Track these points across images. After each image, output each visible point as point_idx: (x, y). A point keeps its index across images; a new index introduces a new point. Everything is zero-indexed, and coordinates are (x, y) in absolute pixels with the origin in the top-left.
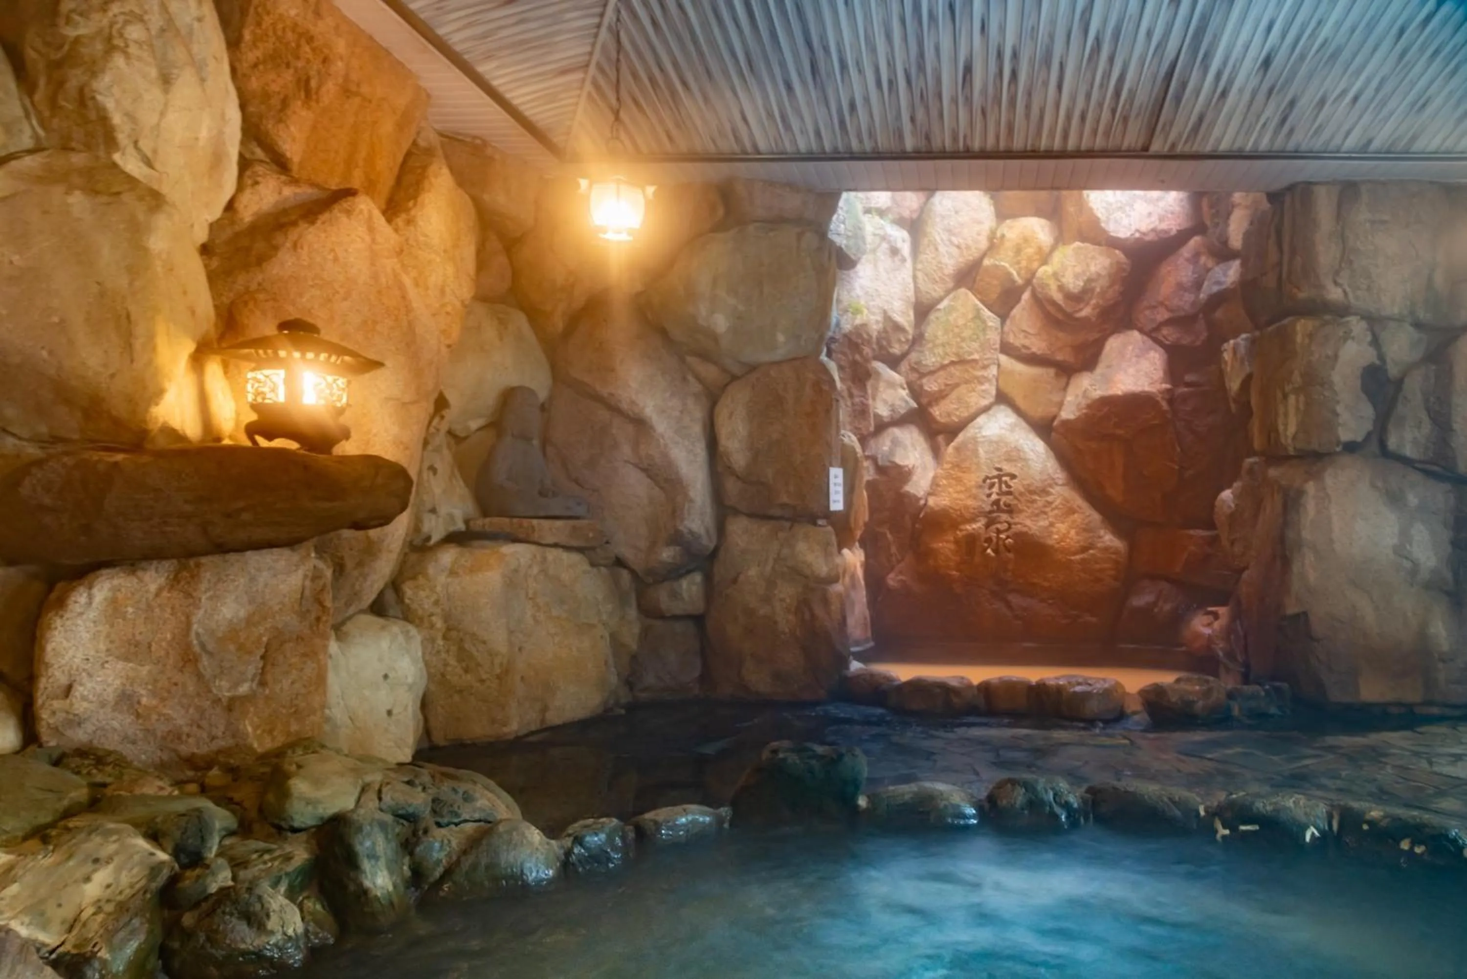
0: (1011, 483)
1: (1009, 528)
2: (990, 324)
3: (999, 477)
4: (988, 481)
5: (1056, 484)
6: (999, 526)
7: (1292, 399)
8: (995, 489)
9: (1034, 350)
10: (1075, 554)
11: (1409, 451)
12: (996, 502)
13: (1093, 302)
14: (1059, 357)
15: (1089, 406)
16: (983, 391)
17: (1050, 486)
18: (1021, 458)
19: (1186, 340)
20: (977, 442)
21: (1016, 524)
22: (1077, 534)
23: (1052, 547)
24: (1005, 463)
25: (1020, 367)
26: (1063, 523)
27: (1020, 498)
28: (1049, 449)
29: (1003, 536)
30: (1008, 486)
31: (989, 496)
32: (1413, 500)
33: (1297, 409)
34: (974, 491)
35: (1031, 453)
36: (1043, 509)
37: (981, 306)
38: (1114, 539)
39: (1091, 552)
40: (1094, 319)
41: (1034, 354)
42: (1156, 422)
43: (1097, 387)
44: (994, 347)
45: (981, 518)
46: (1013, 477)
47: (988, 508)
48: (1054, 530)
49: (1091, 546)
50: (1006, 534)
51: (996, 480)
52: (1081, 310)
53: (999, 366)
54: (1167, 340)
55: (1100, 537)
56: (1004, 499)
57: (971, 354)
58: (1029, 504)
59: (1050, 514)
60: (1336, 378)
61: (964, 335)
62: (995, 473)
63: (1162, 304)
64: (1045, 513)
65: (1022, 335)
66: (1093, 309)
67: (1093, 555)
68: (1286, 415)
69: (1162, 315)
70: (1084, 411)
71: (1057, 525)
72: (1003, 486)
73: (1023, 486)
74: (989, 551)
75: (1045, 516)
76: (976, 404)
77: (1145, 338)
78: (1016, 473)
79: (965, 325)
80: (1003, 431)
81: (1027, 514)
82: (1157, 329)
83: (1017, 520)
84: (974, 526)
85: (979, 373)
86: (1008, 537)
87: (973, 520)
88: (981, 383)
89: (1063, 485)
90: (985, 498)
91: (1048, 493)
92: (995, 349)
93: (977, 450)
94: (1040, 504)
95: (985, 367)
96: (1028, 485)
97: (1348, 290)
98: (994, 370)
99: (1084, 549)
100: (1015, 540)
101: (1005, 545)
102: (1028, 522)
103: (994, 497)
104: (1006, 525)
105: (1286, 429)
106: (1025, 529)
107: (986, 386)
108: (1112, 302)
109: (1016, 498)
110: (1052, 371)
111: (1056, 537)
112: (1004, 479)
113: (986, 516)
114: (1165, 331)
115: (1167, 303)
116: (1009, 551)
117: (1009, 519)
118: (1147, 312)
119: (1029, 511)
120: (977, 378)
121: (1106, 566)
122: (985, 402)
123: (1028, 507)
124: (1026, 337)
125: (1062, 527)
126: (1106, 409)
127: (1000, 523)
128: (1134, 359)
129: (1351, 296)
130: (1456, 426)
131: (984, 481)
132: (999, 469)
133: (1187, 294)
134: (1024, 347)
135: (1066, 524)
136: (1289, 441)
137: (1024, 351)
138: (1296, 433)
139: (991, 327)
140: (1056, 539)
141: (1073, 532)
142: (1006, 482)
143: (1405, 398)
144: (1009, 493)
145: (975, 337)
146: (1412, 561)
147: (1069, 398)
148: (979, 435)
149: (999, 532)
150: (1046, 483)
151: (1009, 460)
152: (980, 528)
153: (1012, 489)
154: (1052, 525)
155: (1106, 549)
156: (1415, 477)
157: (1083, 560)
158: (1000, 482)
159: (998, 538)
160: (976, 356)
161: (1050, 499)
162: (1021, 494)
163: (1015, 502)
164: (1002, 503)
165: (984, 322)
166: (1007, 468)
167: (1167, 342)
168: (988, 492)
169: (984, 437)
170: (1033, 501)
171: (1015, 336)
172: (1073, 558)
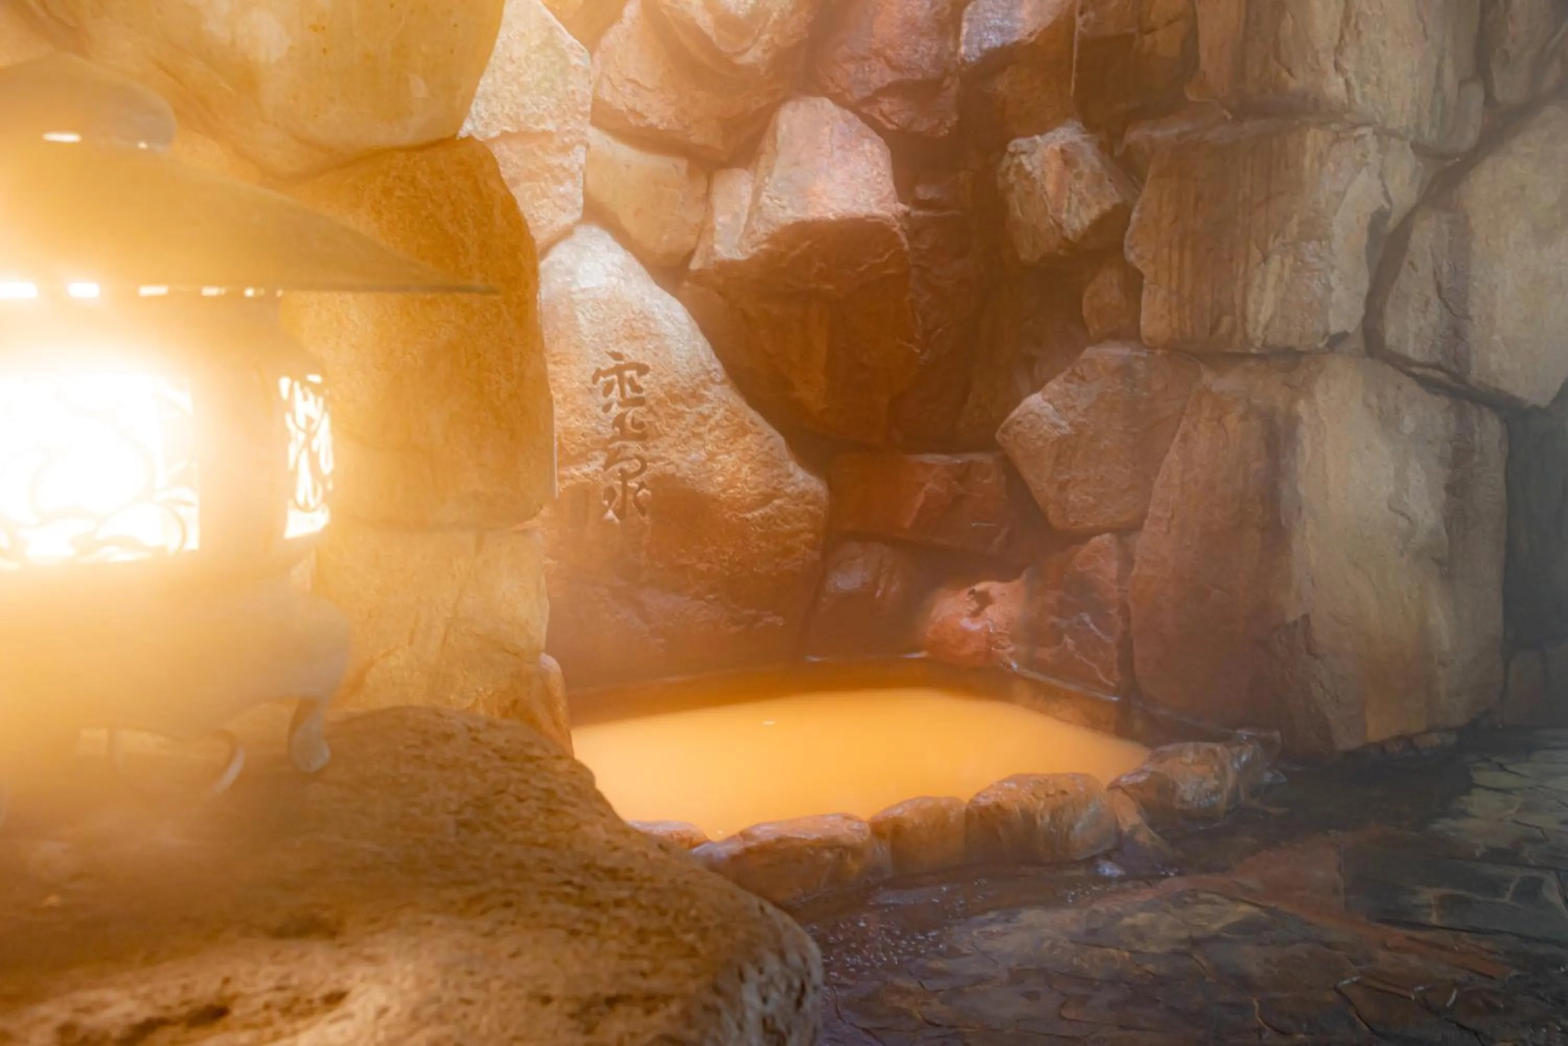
0: (640, 382)
1: (644, 468)
2: (575, 61)
3: (619, 370)
4: (602, 379)
5: (712, 381)
6: (625, 465)
7: (1275, 263)
8: (615, 395)
9: (653, 119)
10: (751, 509)
11: (1412, 350)
12: (619, 421)
13: (766, 37)
14: (697, 138)
15: (773, 238)
16: (562, 196)
17: (704, 385)
18: (651, 334)
19: (923, 126)
20: (572, 300)
21: (654, 460)
22: (753, 471)
23: (715, 499)
24: (626, 342)
25: (625, 152)
26: (728, 453)
27: (656, 408)
28: (690, 316)
29: (633, 484)
30: (638, 389)
31: (607, 408)
32: (1409, 424)
33: (1280, 277)
34: (580, 400)
35: (668, 324)
36: (696, 430)
37: (554, 21)
38: (811, 478)
39: (777, 502)
40: (763, 69)
41: (651, 127)
42: (891, 271)
43: (785, 203)
44: (581, 109)
45: (596, 453)
46: (642, 369)
47: (608, 433)
48: (718, 467)
49: (776, 493)
50: (638, 479)
51: (615, 377)
52: (745, 51)
53: (588, 146)
54: (891, 122)
55: (790, 475)
56: (631, 412)
57: (541, 119)
58: (673, 422)
59: (709, 437)
60: (1337, 230)
61: (526, 79)
62: (612, 363)
63: (878, 54)
64: (698, 436)
65: (629, 88)
66: (765, 51)
67: (780, 508)
68: (1262, 289)
69: (880, 76)
70: (765, 246)
71: (720, 457)
72: (627, 387)
73: (662, 387)
74: (610, 514)
75: (700, 443)
76: (551, 222)
77: (849, 114)
78: (647, 363)
79: (527, 58)
80: (614, 280)
81: (671, 441)
82: (870, 101)
83: (654, 453)
84: (586, 469)
85: (554, 161)
86: (642, 485)
87: (583, 457)
88: (560, 182)
89: (723, 382)
90: (599, 411)
91: (701, 399)
92: (583, 114)
93: (576, 318)
94: (690, 419)
95: (565, 149)
96: (671, 384)
97: (1354, 82)
98: (579, 156)
99: (766, 499)
100: (652, 490)
101: (636, 501)
102: (674, 456)
103: (615, 410)
104: (635, 465)
105: (1258, 312)
106: (670, 469)
107: (567, 187)
108: (794, 40)
109: (651, 410)
110: (683, 164)
111: (720, 479)
112: (628, 374)
113: (605, 449)
114: (886, 105)
115: (889, 52)
116: (643, 511)
117: (642, 452)
118: (851, 67)
119: (673, 434)
120: (550, 169)
121: (801, 525)
122: (566, 219)
123: (672, 428)
124: (635, 94)
125: (728, 460)
126: (805, 244)
127: (628, 459)
128: (838, 154)
129: (1357, 93)
130: (1472, 311)
131: (595, 380)
132: (617, 356)
133: (923, 41)
134: (633, 111)
135: (734, 455)
136: (1259, 332)
137: (632, 121)
138: (1272, 318)
139: (575, 67)
140: (719, 484)
141: (746, 469)
142: (631, 381)
143: (1412, 264)
144: (640, 402)
145: (547, 85)
146: (1409, 519)
147: (721, 219)
148: (574, 288)
149: (625, 476)
150: (697, 381)
151: (633, 337)
152: (597, 471)
153: (643, 394)
154: (712, 457)
155: (802, 495)
156: (1411, 388)
157: (767, 518)
158: (621, 377)
159: (625, 488)
160: (550, 126)
161: (705, 409)
162: (660, 402)
163: (651, 418)
164: (628, 421)
165: (563, 56)
166: (631, 353)
167: (890, 126)
168: (603, 400)
169: (583, 291)
170: (679, 416)
171: (614, 88)
172: (749, 516)
